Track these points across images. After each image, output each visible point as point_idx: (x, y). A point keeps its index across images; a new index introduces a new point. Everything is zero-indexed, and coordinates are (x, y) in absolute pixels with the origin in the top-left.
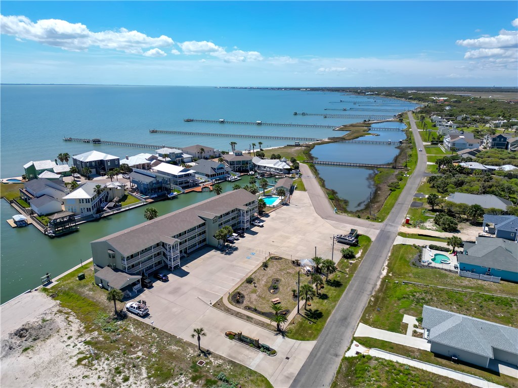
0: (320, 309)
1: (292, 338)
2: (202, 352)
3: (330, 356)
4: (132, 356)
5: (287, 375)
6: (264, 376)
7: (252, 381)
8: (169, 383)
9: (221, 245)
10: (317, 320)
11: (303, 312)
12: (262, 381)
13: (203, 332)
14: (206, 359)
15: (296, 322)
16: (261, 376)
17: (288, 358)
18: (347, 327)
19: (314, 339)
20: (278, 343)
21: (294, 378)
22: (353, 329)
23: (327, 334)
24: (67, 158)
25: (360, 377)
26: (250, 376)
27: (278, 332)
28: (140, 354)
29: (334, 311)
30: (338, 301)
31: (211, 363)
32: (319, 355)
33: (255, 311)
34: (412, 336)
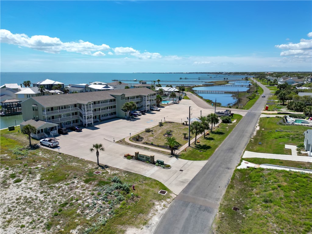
0: (208, 145)
1: (185, 159)
2: (100, 166)
3: (222, 169)
4: (31, 167)
5: (182, 181)
6: (158, 181)
7: (146, 184)
8: (61, 184)
9: (127, 117)
10: (206, 149)
11: (194, 146)
12: (157, 184)
13: (101, 148)
14: (103, 170)
15: (187, 150)
16: (155, 180)
17: (181, 171)
18: (234, 153)
19: (205, 159)
20: (171, 161)
21: (189, 182)
22: (241, 154)
23: (217, 157)
24: (29, 84)
25: (256, 181)
26: (145, 181)
27: (172, 155)
28: (39, 166)
29: (220, 145)
30: (223, 141)
31: (107, 172)
32: (211, 168)
33: (152, 144)
34: (298, 155)
